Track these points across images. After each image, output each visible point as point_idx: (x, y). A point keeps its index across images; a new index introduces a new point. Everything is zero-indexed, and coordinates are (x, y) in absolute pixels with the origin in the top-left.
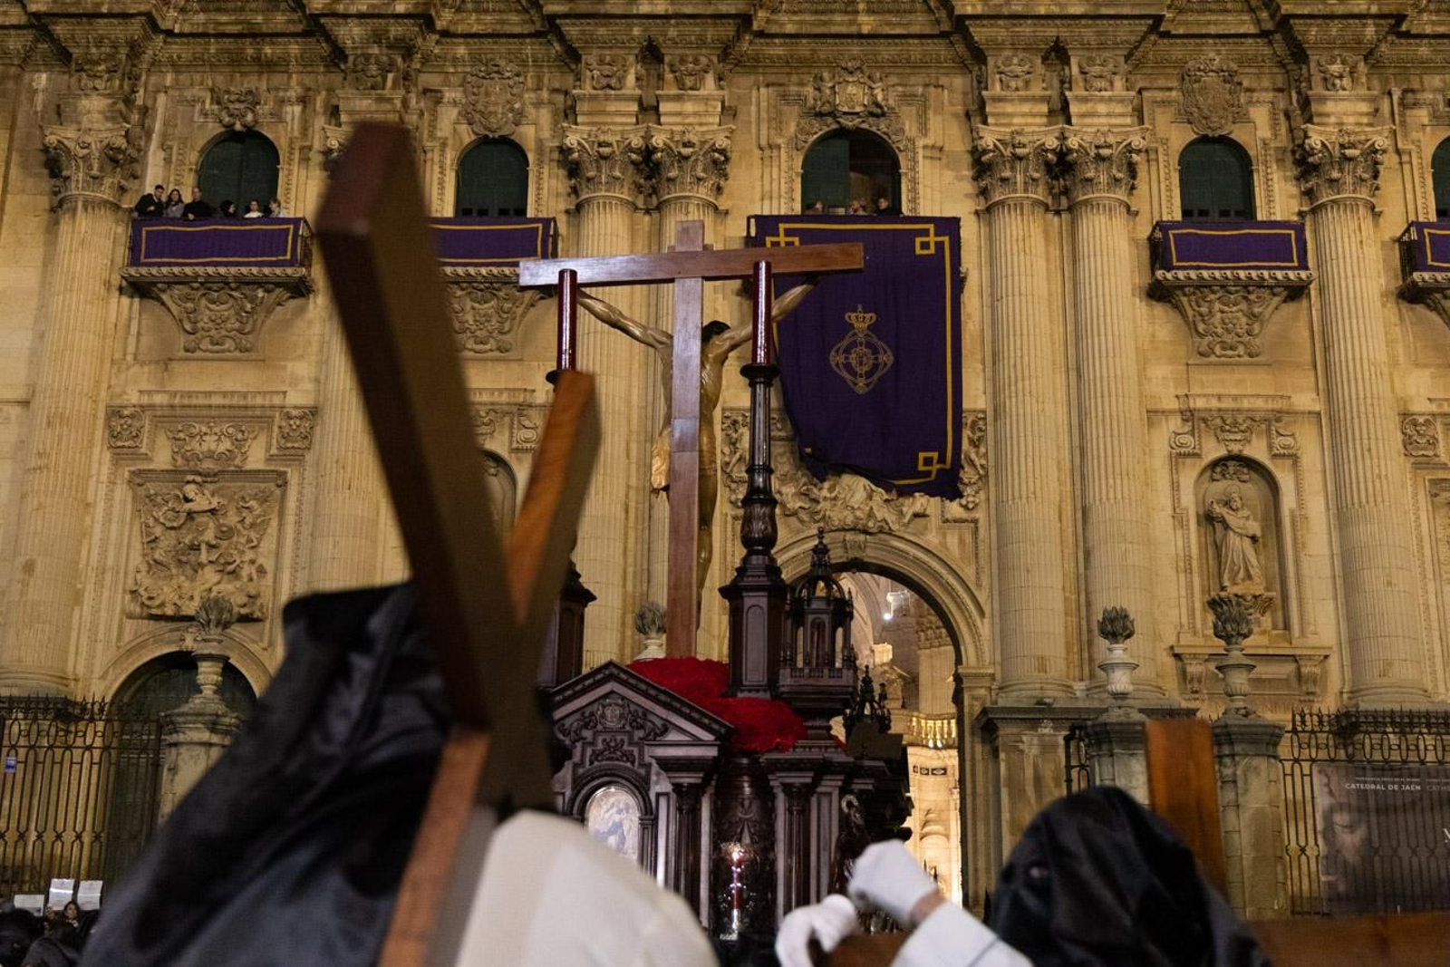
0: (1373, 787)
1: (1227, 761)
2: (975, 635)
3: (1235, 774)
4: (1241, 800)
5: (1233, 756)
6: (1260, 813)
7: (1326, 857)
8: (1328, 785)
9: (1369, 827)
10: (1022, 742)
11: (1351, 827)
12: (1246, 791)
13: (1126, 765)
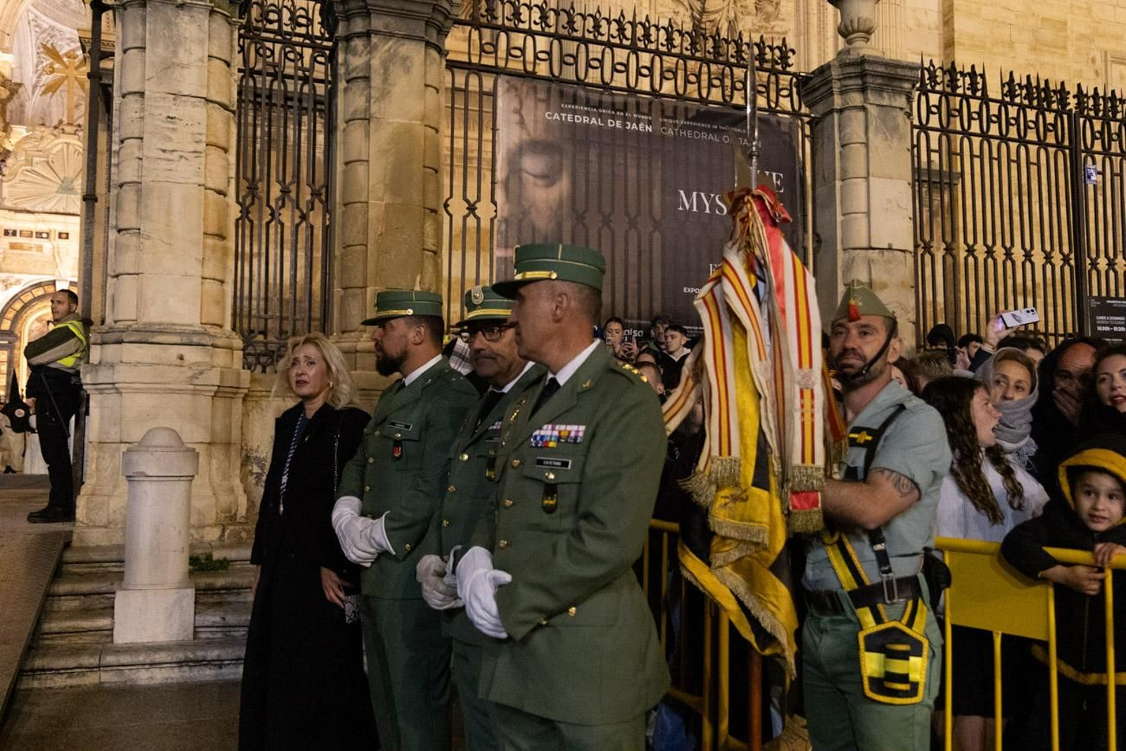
0: (586, 120)
1: (358, 43)
3: (368, 66)
4: (374, 108)
5: (367, 35)
6: (403, 136)
7: (506, 221)
8: (518, 112)
9: (574, 183)
11: (549, 178)
12: (385, 94)
13: (168, 23)
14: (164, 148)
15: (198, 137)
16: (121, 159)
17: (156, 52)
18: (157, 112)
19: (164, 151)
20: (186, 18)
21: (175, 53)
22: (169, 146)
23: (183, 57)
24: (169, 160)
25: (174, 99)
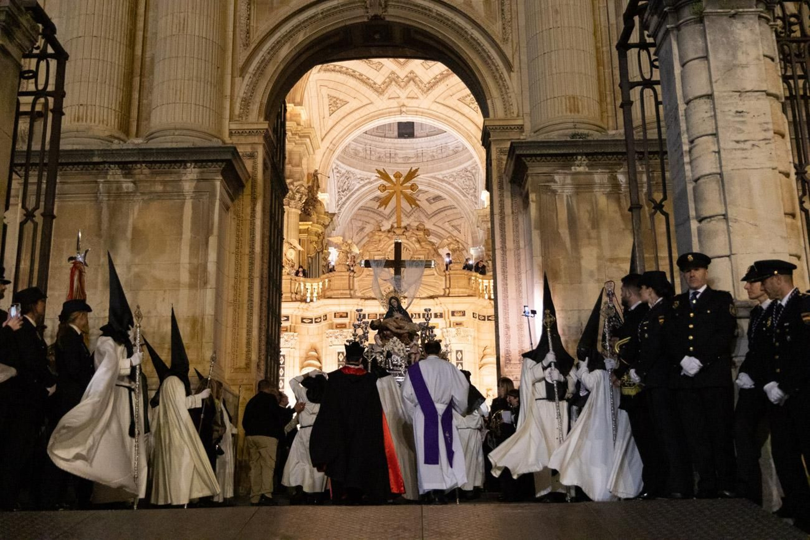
2: (503, 87)
10: (555, 182)
13: (725, 32)
14: (737, 139)
15: (766, 126)
16: (693, 157)
17: (718, 59)
18: (726, 109)
19: (738, 142)
20: (739, 25)
21: (734, 56)
22: (741, 137)
23: (742, 58)
24: (743, 149)
25: (740, 96)
